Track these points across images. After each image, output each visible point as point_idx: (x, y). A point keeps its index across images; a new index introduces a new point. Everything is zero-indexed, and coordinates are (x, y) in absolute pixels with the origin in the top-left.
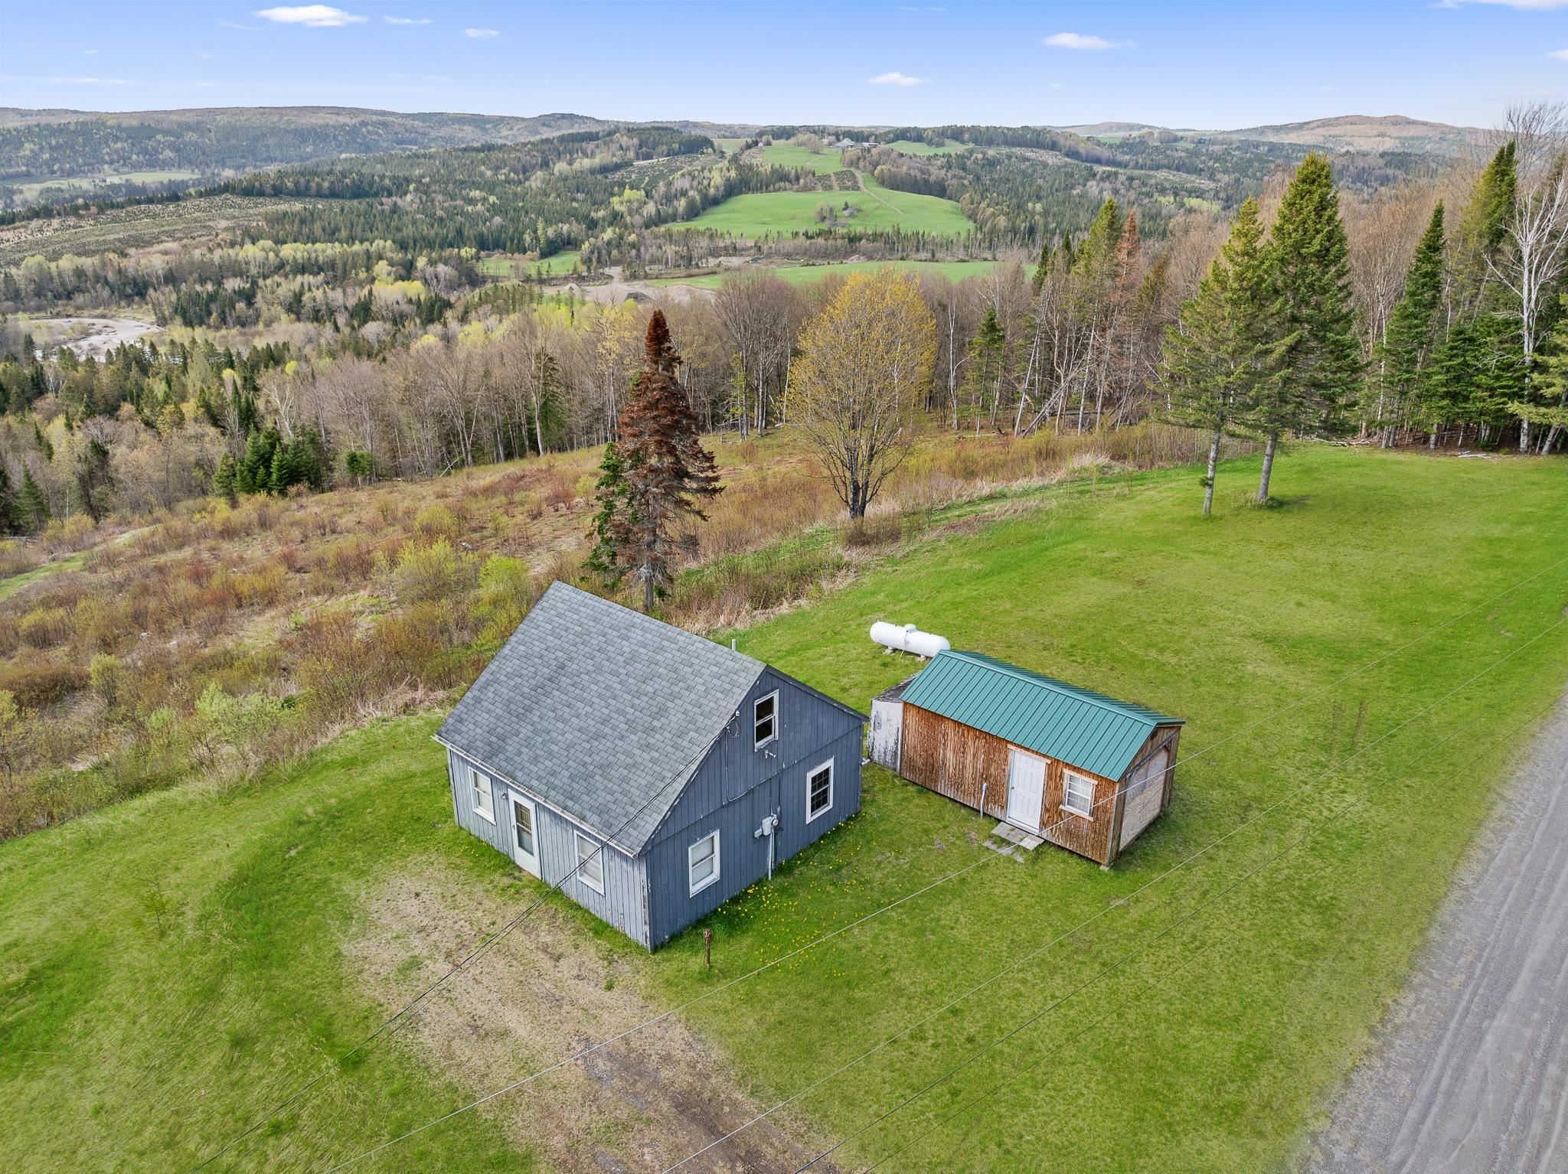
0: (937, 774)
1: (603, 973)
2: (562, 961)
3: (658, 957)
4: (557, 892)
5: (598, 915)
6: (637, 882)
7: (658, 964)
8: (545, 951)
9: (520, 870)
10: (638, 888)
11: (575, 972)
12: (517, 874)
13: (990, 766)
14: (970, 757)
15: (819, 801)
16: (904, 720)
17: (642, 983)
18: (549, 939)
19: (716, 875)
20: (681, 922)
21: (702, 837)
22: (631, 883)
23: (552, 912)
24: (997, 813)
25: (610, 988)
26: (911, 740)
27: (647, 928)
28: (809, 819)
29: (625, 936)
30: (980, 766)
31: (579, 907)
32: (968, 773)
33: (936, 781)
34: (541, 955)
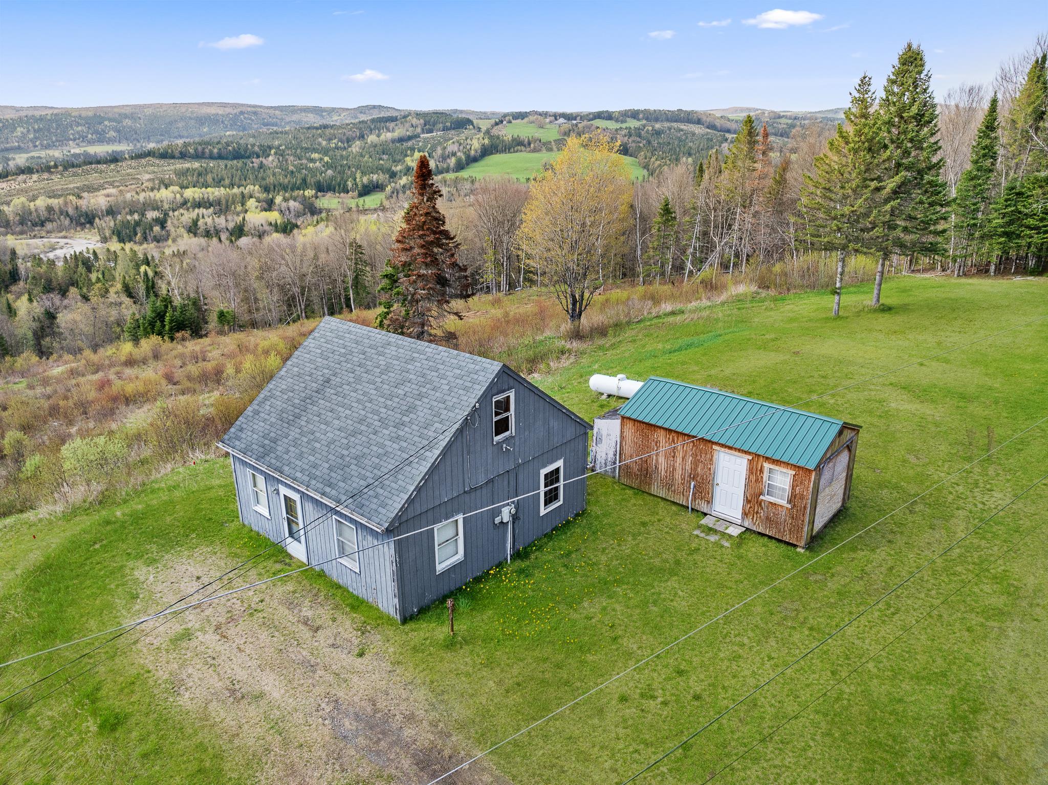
0: (651, 478)
1: (356, 642)
2: (319, 632)
3: (407, 627)
4: (322, 575)
5: (355, 593)
6: (387, 558)
7: (407, 634)
8: (306, 624)
9: (291, 557)
10: (388, 564)
11: (331, 641)
12: (287, 561)
13: (697, 466)
14: (679, 460)
15: (551, 497)
16: (622, 432)
17: (391, 650)
18: (309, 614)
19: (460, 556)
20: (429, 597)
21: (447, 519)
22: (382, 560)
23: (315, 591)
24: (704, 508)
25: (361, 655)
26: (628, 450)
27: (396, 601)
28: (543, 512)
29: (378, 609)
30: (688, 467)
31: (339, 587)
32: (678, 475)
33: (650, 484)
34: (301, 627)
